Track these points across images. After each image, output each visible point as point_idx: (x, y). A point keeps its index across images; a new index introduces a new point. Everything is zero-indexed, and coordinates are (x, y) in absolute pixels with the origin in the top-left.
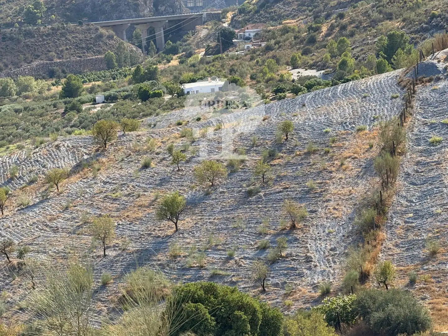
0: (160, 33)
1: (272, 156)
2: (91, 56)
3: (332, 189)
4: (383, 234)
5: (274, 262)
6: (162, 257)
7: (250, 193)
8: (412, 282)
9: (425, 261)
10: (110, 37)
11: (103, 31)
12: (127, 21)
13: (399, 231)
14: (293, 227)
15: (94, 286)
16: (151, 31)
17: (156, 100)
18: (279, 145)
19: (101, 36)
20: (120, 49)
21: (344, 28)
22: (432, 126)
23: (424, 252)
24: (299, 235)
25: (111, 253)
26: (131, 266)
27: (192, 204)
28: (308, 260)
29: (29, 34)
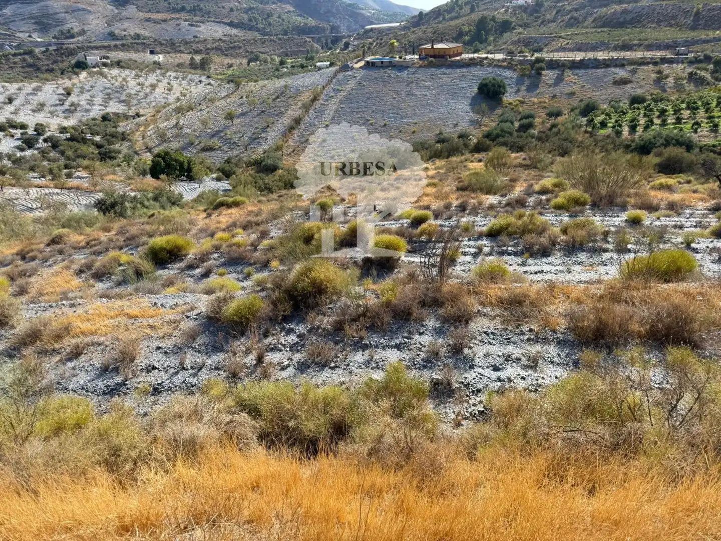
0: (329, 41)
1: (278, 97)
2: (302, 49)
3: (289, 112)
4: (295, 131)
5: (255, 139)
6: (222, 134)
7: (262, 112)
8: (294, 151)
9: (302, 143)
10: (310, 42)
11: (308, 39)
12: (317, 36)
13: (301, 131)
14: (268, 126)
15: (196, 143)
16: (327, 40)
17: (305, 69)
18: (283, 93)
19: (306, 41)
20: (312, 46)
21: (381, 44)
22: (334, 90)
23: (304, 139)
24: (269, 129)
25: (209, 131)
26: (212, 137)
27: (243, 114)
28: (267, 139)
29: (280, 39)
